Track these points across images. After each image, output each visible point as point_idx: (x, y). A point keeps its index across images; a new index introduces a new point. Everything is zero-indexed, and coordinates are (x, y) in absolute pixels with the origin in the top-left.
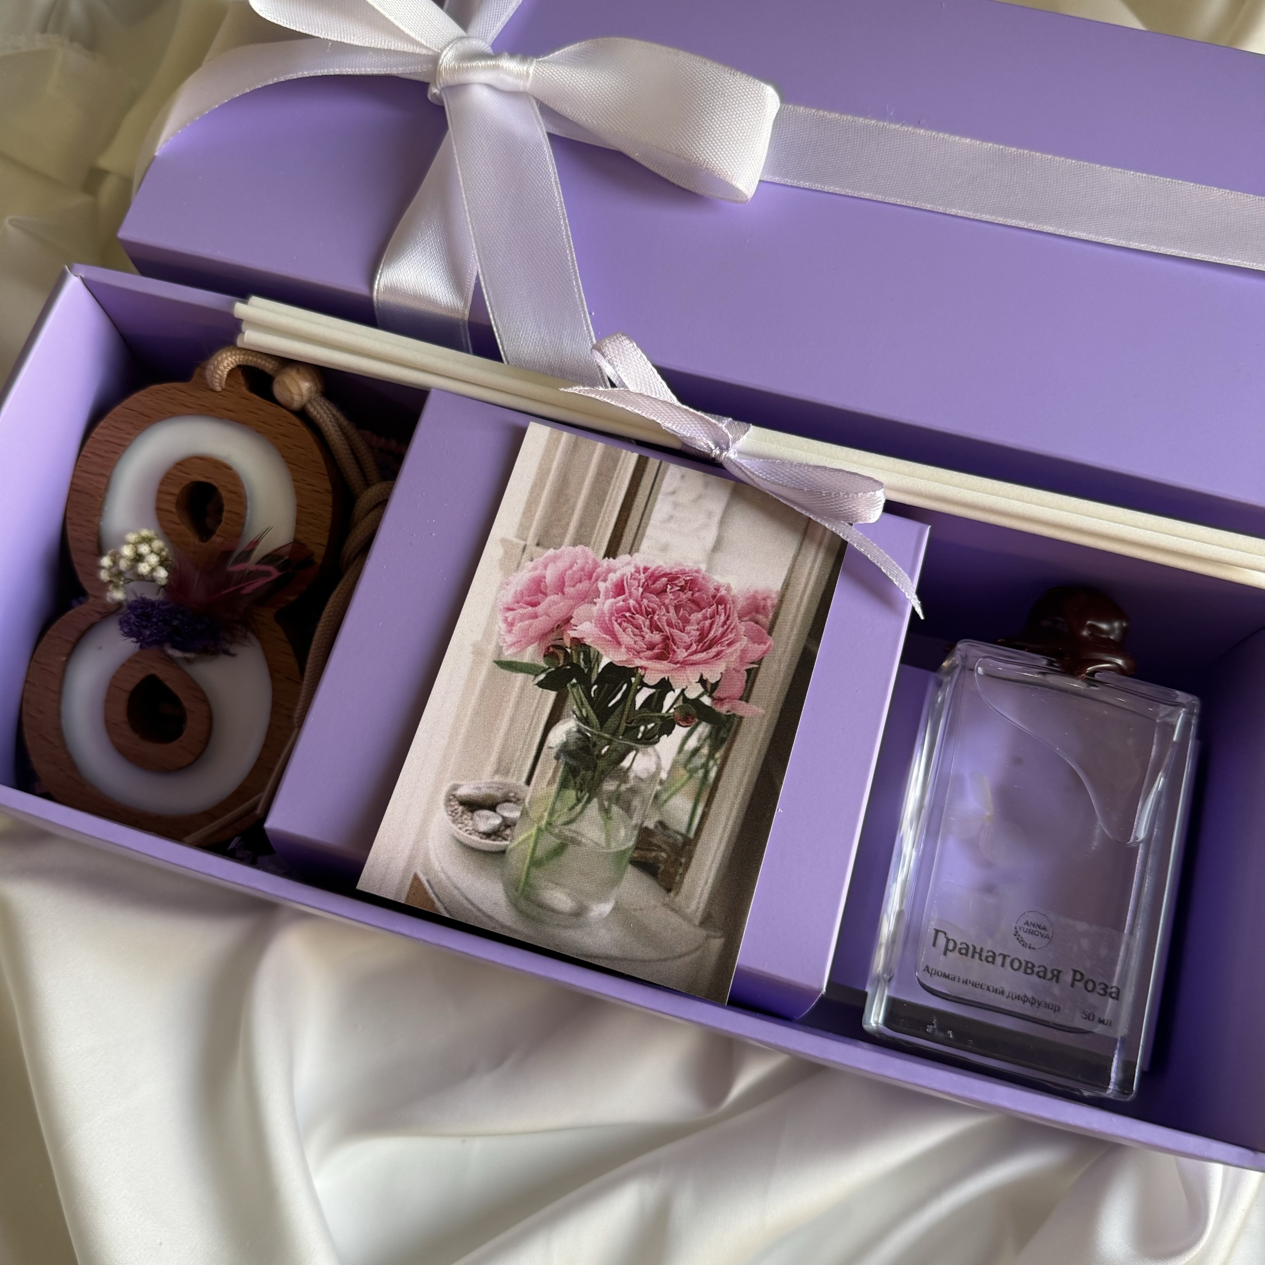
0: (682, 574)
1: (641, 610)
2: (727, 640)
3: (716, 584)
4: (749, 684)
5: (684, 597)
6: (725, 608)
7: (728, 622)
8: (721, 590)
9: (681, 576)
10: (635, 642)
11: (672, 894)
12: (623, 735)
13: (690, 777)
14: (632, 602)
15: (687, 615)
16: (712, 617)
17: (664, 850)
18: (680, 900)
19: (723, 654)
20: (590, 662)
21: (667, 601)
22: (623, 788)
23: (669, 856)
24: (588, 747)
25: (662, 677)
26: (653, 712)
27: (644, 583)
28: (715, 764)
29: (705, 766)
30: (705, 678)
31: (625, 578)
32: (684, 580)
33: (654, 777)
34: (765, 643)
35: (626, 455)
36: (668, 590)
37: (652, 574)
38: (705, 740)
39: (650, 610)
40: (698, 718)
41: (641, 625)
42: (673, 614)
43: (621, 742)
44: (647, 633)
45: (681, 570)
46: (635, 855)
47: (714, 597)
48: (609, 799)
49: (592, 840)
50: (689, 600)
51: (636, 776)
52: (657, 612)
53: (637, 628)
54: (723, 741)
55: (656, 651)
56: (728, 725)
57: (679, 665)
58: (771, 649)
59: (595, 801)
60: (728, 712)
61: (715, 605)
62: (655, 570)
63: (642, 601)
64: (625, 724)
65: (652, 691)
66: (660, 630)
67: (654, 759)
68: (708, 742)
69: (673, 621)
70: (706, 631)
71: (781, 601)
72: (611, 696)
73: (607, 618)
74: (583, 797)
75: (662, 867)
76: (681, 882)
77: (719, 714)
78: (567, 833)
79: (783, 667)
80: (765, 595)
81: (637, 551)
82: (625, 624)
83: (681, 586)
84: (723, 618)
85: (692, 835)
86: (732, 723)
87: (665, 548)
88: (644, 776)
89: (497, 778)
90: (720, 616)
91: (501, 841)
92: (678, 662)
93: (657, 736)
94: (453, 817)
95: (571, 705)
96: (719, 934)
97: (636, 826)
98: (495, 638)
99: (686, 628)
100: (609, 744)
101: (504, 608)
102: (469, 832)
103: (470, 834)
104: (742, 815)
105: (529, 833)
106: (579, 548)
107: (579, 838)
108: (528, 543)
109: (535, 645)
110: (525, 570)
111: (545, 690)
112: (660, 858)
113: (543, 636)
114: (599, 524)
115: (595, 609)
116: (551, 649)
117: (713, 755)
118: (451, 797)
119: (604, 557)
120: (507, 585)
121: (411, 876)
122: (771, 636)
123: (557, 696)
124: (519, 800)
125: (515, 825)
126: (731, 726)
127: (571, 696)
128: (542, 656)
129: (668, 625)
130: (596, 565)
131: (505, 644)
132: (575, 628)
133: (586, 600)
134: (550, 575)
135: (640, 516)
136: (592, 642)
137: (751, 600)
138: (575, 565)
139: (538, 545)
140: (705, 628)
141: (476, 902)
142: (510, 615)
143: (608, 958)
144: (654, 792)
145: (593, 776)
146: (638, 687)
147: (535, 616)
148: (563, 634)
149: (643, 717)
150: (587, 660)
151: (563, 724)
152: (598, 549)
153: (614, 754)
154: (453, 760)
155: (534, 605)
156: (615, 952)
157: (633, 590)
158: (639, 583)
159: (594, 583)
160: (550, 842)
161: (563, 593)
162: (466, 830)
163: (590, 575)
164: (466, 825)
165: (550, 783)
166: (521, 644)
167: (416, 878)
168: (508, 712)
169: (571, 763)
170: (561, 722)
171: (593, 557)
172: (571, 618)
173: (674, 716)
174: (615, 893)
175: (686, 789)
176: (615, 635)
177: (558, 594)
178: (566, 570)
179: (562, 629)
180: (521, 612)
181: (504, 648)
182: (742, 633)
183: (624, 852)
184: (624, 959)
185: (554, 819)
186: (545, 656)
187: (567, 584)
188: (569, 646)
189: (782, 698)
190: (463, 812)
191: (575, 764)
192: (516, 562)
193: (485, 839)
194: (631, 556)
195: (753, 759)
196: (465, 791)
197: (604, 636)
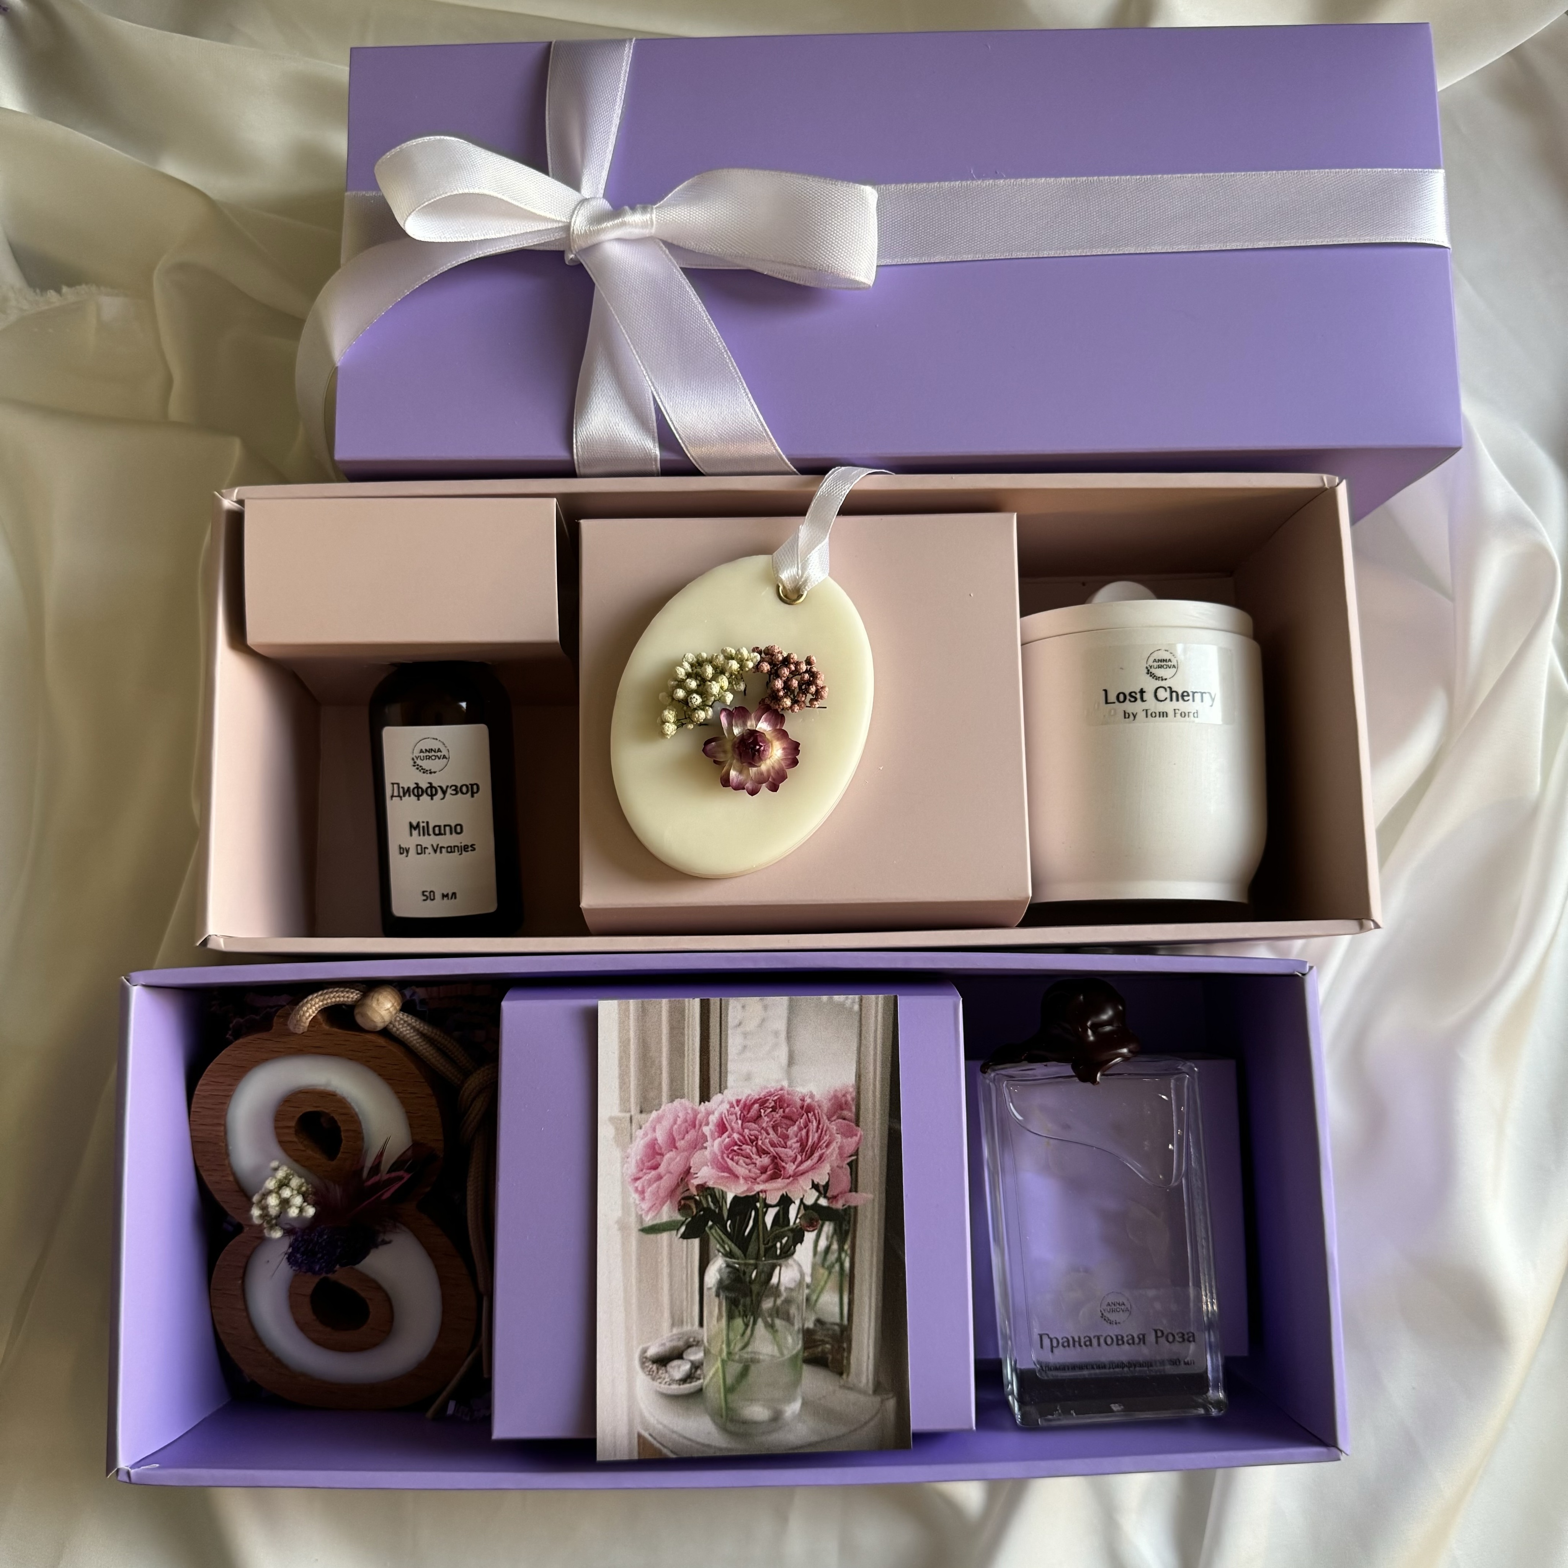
0: (770, 1096)
1: (746, 1140)
2: (824, 1143)
3: (800, 1095)
4: (854, 1176)
5: (778, 1116)
6: (814, 1114)
7: (821, 1126)
8: (806, 1099)
9: (769, 1098)
10: (750, 1171)
11: (844, 1376)
12: (765, 1256)
13: (830, 1273)
14: (736, 1136)
15: (785, 1131)
16: (806, 1126)
17: (827, 1343)
18: (852, 1379)
19: (824, 1156)
20: (718, 1202)
21: (764, 1125)
22: (779, 1302)
23: (833, 1346)
24: (739, 1276)
25: (781, 1194)
26: (783, 1227)
27: (740, 1115)
28: (846, 1254)
29: (839, 1260)
30: (816, 1183)
31: (723, 1116)
32: (773, 1100)
33: (800, 1283)
34: (856, 1135)
35: (689, 1003)
36: (762, 1114)
37: (745, 1105)
38: (832, 1237)
39: (753, 1137)
40: (821, 1220)
41: (749, 1154)
42: (773, 1135)
43: (765, 1262)
44: (756, 1159)
45: (767, 1093)
46: (806, 1354)
47: (802, 1107)
48: (771, 1315)
49: (767, 1355)
50: (782, 1117)
51: (786, 1289)
52: (760, 1137)
53: (747, 1158)
54: (847, 1232)
55: (769, 1173)
56: (847, 1218)
57: (791, 1179)
58: (863, 1138)
59: (760, 1322)
60: (843, 1206)
61: (805, 1114)
62: (746, 1100)
63: (744, 1131)
64: (763, 1246)
65: (776, 1209)
66: (766, 1153)
67: (796, 1268)
68: (835, 1238)
69: (776, 1142)
70: (804, 1141)
71: (858, 1093)
72: (745, 1226)
73: (719, 1157)
74: (749, 1321)
75: (830, 1357)
76: (849, 1363)
77: (837, 1210)
78: (746, 1356)
79: (877, 1151)
80: (844, 1092)
81: (726, 1088)
82: (736, 1158)
83: (772, 1107)
84: (815, 1124)
85: (845, 1322)
86: (850, 1214)
87: (748, 1077)
88: (792, 1285)
89: (675, 1331)
90: (812, 1123)
91: (696, 1381)
92: (790, 1176)
93: (793, 1247)
94: (652, 1375)
95: (714, 1245)
96: (891, 1395)
97: (799, 1330)
98: (633, 1209)
99: (788, 1144)
100: (756, 1268)
101: (632, 1180)
102: (668, 1383)
103: (670, 1384)
104: (880, 1291)
105: (716, 1366)
106: (677, 1102)
107: (757, 1357)
108: (633, 1113)
109: (668, 1202)
110: (638, 1139)
111: (689, 1240)
112: (827, 1350)
113: (672, 1193)
114: (686, 1075)
115: (707, 1153)
116: (683, 1202)
117: (843, 1247)
118: (644, 1360)
119: (700, 1103)
120: (628, 1158)
121: (636, 1436)
122: (859, 1126)
123: (701, 1242)
124: (698, 1342)
125: (702, 1364)
126: (850, 1218)
127: (711, 1238)
128: (677, 1211)
129: (772, 1146)
130: (696, 1113)
131: (643, 1212)
132: (696, 1176)
133: (698, 1148)
134: (661, 1136)
135: (718, 1054)
136: (714, 1183)
137: (833, 1101)
138: (678, 1119)
139: (641, 1112)
140: (803, 1137)
141: (693, 1437)
142: (639, 1184)
143: (810, 1445)
144: (805, 1296)
145: (752, 1300)
146: (765, 1210)
147: (660, 1177)
148: (687, 1185)
149: (776, 1234)
150: (715, 1201)
151: (713, 1264)
152: (693, 1098)
153: (763, 1275)
154: (634, 1328)
155: (655, 1167)
156: (814, 1438)
157: (733, 1124)
158: (736, 1117)
159: (699, 1129)
160: (735, 1368)
161: (676, 1148)
162: (666, 1383)
163: (693, 1124)
164: (664, 1379)
165: (719, 1319)
166: (656, 1207)
167: (640, 1436)
168: (665, 1271)
169: (730, 1295)
170: (711, 1263)
171: (691, 1106)
172: (690, 1168)
173: (801, 1225)
174: (799, 1391)
175: (829, 1284)
176: (732, 1171)
177: (672, 1150)
178: (672, 1127)
179: (686, 1180)
180: (647, 1178)
181: (643, 1216)
182: (834, 1132)
183: (796, 1356)
184: (823, 1441)
185: (732, 1347)
186: (679, 1210)
187: (677, 1139)
188: (695, 1193)
189: (884, 1179)
190: (658, 1369)
191: (734, 1295)
192: (629, 1134)
193: (683, 1384)
194: (722, 1093)
195: (875, 1240)
196: (653, 1351)
197: (723, 1174)
